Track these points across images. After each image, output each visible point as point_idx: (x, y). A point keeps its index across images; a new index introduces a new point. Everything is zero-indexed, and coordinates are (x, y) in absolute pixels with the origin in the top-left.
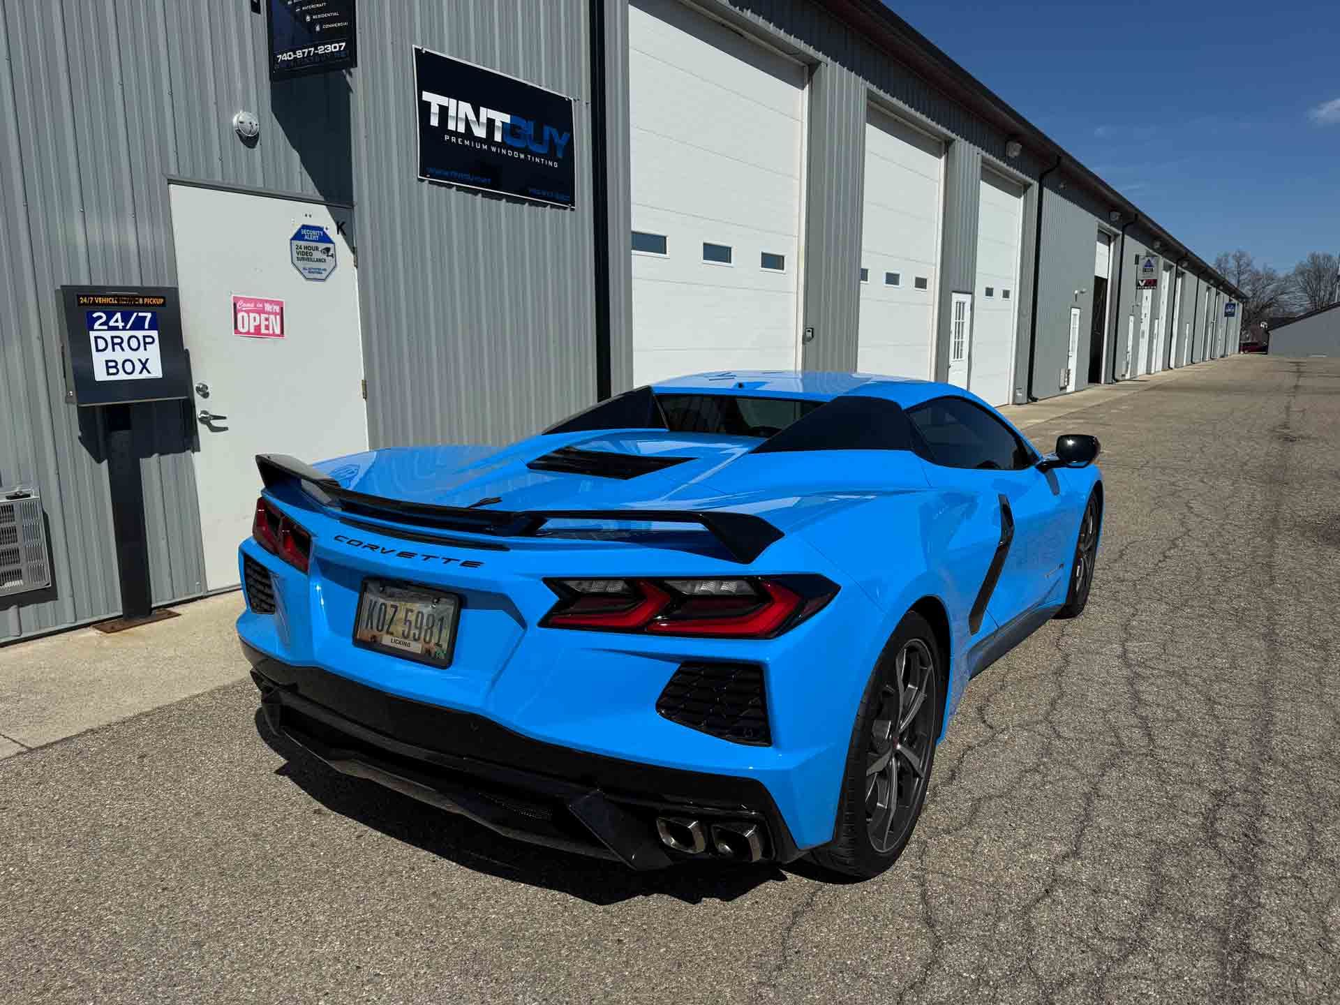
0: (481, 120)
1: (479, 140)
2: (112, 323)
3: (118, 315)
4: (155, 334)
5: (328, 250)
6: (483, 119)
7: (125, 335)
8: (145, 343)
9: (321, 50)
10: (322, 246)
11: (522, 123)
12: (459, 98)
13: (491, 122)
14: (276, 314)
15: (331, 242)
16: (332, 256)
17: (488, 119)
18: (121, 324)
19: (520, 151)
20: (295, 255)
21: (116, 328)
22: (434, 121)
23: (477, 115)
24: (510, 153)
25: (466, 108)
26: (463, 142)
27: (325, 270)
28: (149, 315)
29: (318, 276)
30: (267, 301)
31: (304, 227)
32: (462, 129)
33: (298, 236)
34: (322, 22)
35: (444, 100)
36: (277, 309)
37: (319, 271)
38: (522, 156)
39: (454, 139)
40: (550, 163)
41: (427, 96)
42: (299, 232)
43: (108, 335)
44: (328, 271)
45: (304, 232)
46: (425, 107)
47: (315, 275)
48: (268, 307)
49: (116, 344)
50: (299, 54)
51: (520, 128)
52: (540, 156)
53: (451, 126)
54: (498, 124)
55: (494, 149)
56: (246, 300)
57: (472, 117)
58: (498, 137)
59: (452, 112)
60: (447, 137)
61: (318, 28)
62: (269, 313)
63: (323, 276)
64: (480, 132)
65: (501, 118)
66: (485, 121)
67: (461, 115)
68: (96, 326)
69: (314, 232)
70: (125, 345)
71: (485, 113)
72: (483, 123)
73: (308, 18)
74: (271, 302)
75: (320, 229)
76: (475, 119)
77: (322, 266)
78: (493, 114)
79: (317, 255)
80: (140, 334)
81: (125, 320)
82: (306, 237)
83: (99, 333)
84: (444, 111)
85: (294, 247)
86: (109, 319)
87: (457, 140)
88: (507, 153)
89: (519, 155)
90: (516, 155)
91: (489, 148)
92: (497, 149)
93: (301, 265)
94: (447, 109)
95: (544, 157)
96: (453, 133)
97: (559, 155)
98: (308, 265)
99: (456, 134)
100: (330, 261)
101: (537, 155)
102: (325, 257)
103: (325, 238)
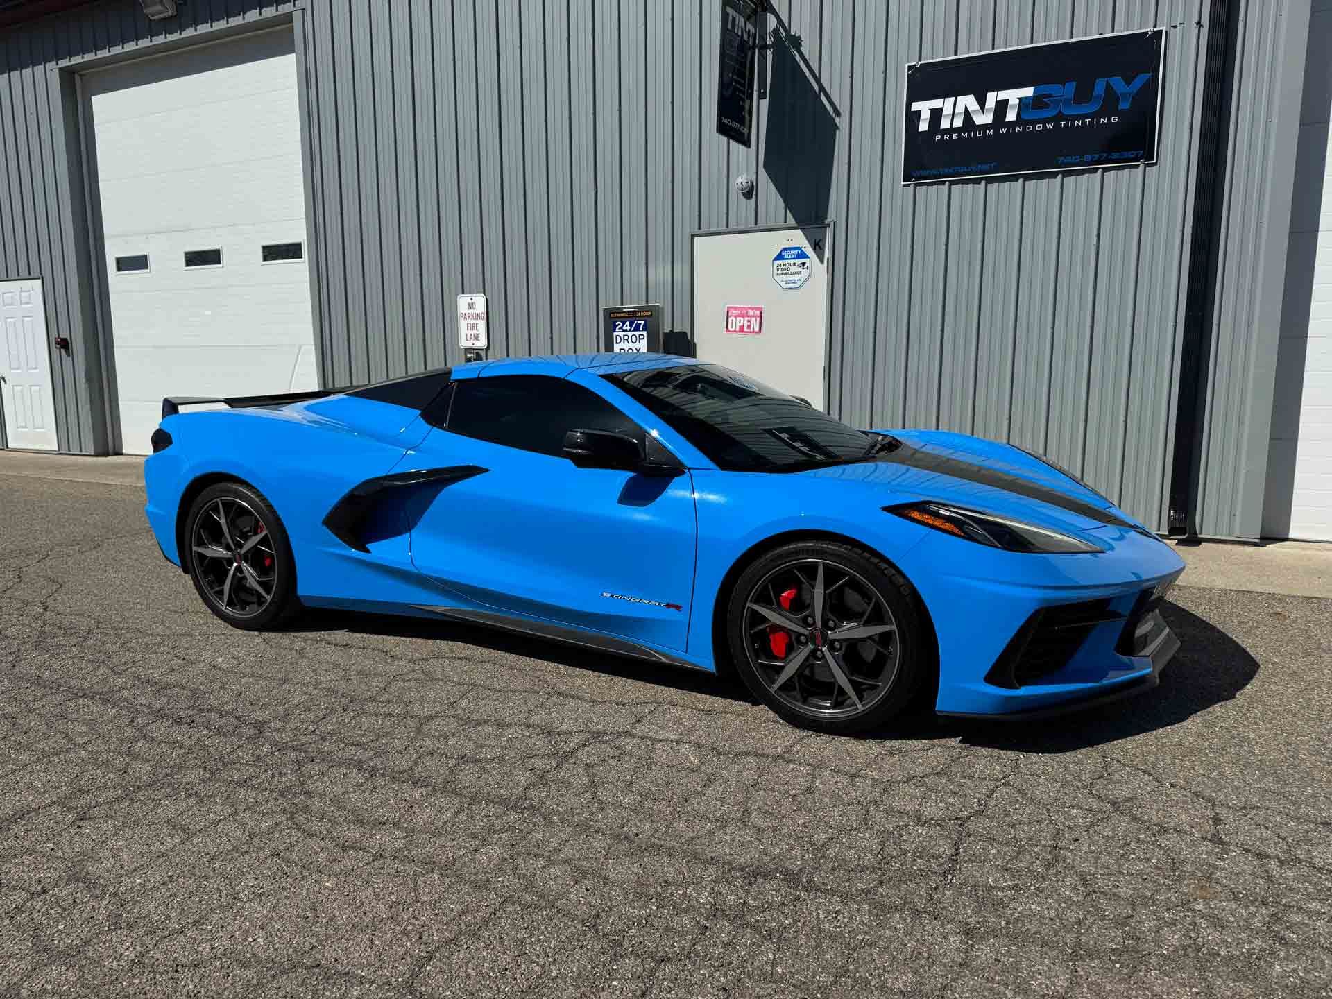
0: (987, 106)
1: (984, 127)
2: (624, 328)
3: (628, 323)
4: (645, 333)
5: (804, 264)
6: (989, 104)
7: (630, 334)
8: (640, 339)
10: (799, 261)
11: (1054, 89)
12: (956, 93)
14: (756, 317)
15: (807, 257)
16: (807, 268)
17: (997, 102)
18: (628, 328)
19: (1045, 121)
20: (776, 272)
21: (626, 330)
22: (923, 127)
24: (1029, 128)
25: (968, 101)
26: (960, 136)
27: (800, 280)
28: (643, 322)
30: (750, 308)
31: (785, 249)
32: (958, 123)
33: (780, 257)
35: (936, 104)
36: (758, 313)
37: (794, 282)
38: (1050, 126)
40: (1104, 121)
41: (916, 106)
42: (780, 253)
43: (622, 334)
44: (802, 280)
45: (784, 253)
46: (913, 118)
47: (792, 286)
48: (751, 313)
49: (626, 339)
52: (1083, 117)
53: (945, 124)
54: (1012, 102)
55: (1003, 131)
56: (735, 309)
57: (973, 107)
58: (1011, 116)
59: (947, 111)
60: (938, 137)
62: (751, 316)
63: (796, 286)
64: (984, 119)
65: (1013, 96)
66: (993, 105)
67: (960, 109)
68: (617, 330)
69: (792, 252)
70: (630, 340)
71: (994, 97)
72: (989, 109)
74: (752, 309)
75: (799, 248)
76: (978, 108)
77: (796, 277)
78: (1003, 95)
79: (793, 269)
80: (637, 333)
81: (631, 326)
82: (786, 257)
83: (618, 333)
84: (936, 114)
86: (623, 325)
87: (951, 137)
88: (1024, 129)
89: (1044, 127)
90: (1039, 127)
91: (996, 132)
92: (1008, 130)
93: (779, 278)
94: (941, 110)
95: (1091, 116)
96: (945, 131)
97: (1124, 105)
98: (785, 277)
99: (951, 130)
100: (805, 272)
101: (1078, 117)
102: (800, 269)
103: (802, 255)
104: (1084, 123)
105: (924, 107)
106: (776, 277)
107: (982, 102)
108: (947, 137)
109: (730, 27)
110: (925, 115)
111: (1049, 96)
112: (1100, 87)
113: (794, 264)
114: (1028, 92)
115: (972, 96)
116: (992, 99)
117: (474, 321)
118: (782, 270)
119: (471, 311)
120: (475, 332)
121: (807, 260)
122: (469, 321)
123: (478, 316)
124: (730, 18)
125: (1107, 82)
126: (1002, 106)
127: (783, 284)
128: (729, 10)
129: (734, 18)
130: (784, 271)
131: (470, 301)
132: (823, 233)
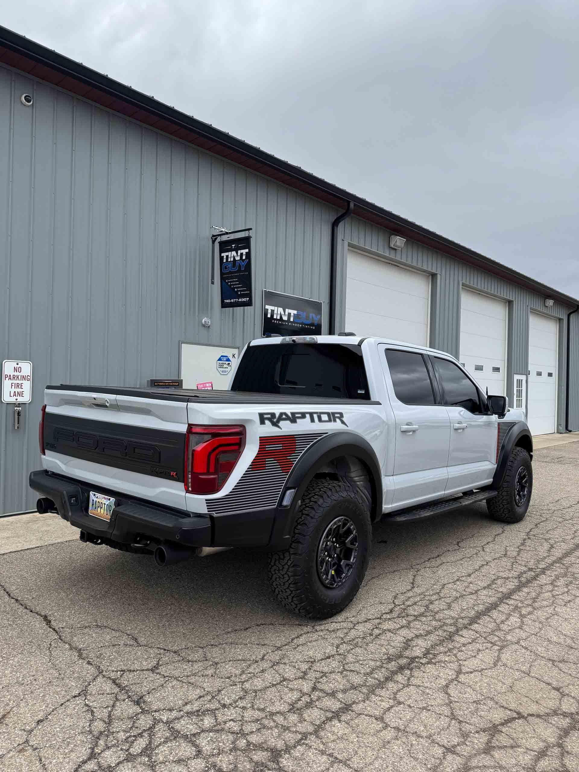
1: (285, 321)
5: (229, 364)
6: (287, 313)
9: (240, 300)
10: (227, 362)
11: (301, 313)
13: (289, 314)
14: (210, 387)
19: (300, 324)
20: (218, 366)
22: (269, 316)
23: (285, 312)
24: (296, 325)
25: (281, 310)
26: (279, 322)
29: (225, 373)
30: (207, 383)
31: (222, 356)
32: (279, 318)
33: (220, 360)
34: (241, 291)
35: (272, 308)
36: (210, 385)
37: (225, 372)
38: (301, 326)
39: (275, 322)
40: (312, 327)
41: (267, 307)
42: (220, 358)
45: (222, 358)
48: (207, 385)
50: (232, 301)
51: (300, 315)
52: (307, 325)
53: (275, 317)
54: (292, 314)
55: (290, 324)
57: (282, 313)
58: (292, 320)
59: (275, 312)
60: (273, 321)
61: (239, 293)
62: (208, 387)
63: (227, 373)
64: (285, 318)
65: (293, 312)
67: (279, 313)
69: (225, 358)
71: (287, 311)
72: (286, 315)
73: (236, 290)
74: (209, 383)
75: (227, 356)
76: (283, 313)
77: (226, 370)
78: (290, 311)
79: (225, 366)
84: (273, 311)
87: (277, 322)
91: (288, 324)
93: (220, 369)
98: (222, 369)
99: (276, 319)
100: (230, 368)
102: (228, 366)
103: (228, 360)
105: (269, 308)
106: (218, 368)
110: (269, 311)
113: (225, 363)
114: (295, 312)
117: (20, 382)
119: (18, 374)
120: (19, 390)
121: (230, 362)
122: (14, 382)
123: (24, 378)
125: (312, 315)
127: (221, 372)
130: (221, 366)
131: (16, 366)
132: (236, 351)
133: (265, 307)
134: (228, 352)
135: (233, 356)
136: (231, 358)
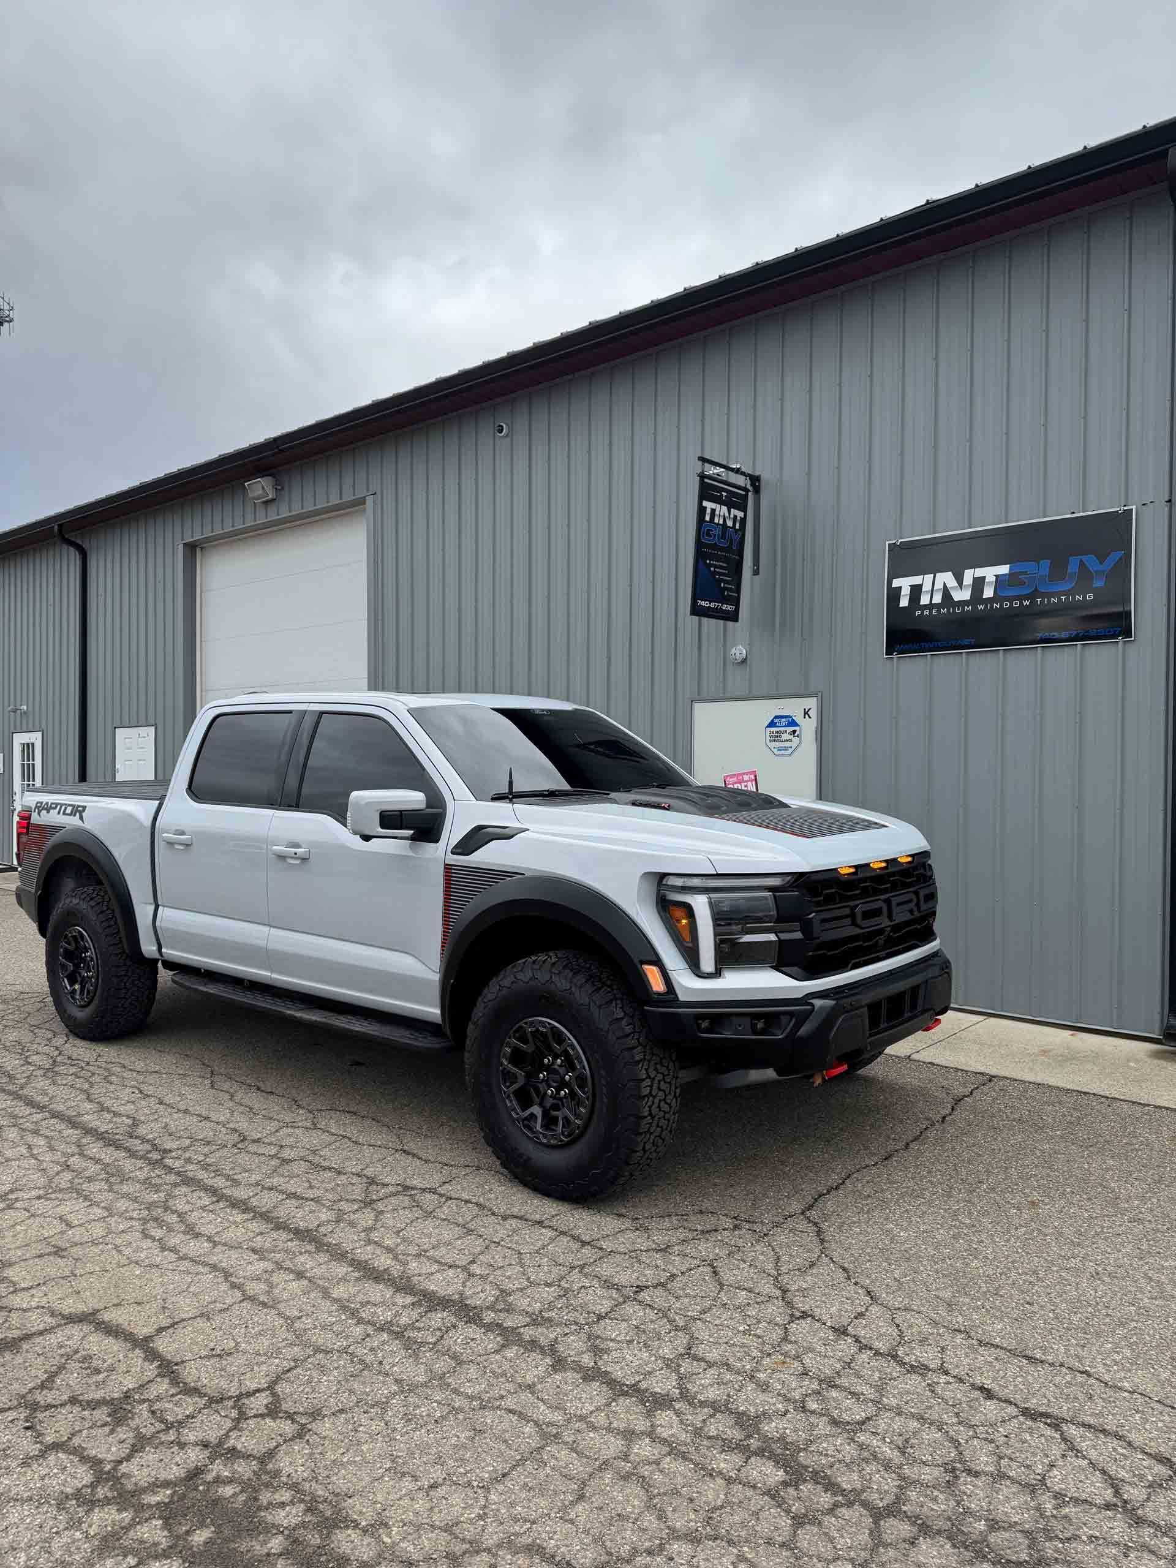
0: (964, 583)
1: (963, 603)
5: (794, 732)
6: (967, 581)
10: (790, 729)
11: (1029, 567)
12: (935, 571)
14: (752, 781)
17: (974, 579)
19: (1021, 598)
20: (769, 738)
22: (904, 602)
24: (1006, 605)
25: (946, 578)
26: (938, 611)
30: (744, 774)
31: (776, 717)
32: (938, 599)
33: (772, 724)
35: (916, 580)
36: (752, 777)
37: (786, 749)
38: (1026, 603)
40: (1080, 597)
41: (896, 583)
42: (772, 721)
45: (776, 721)
46: (894, 594)
47: (784, 752)
48: (746, 778)
52: (1058, 594)
53: (925, 600)
54: (989, 579)
55: (981, 607)
56: (732, 776)
57: (951, 584)
58: (988, 593)
59: (927, 587)
60: (918, 613)
62: (747, 781)
63: (788, 752)
64: (962, 595)
65: (990, 573)
66: (970, 582)
67: (939, 585)
69: (784, 720)
72: (968, 586)
74: (747, 773)
75: (790, 716)
76: (956, 585)
77: (788, 744)
78: (980, 572)
79: (785, 736)
84: (916, 590)
85: (768, 733)
87: (931, 613)
88: (1001, 606)
89: (1021, 603)
90: (1016, 604)
91: (975, 608)
92: (986, 606)
93: (772, 745)
94: (921, 585)
95: (1067, 593)
96: (925, 607)
97: (1098, 584)
98: (777, 744)
99: (931, 606)
100: (796, 740)
101: (1053, 595)
102: (791, 737)
103: (793, 723)
104: (1060, 600)
105: (904, 584)
106: (768, 744)
107: (959, 579)
108: (927, 612)
109: (707, 518)
110: (906, 591)
111: (1025, 573)
112: (1073, 566)
113: (786, 731)
114: (1004, 569)
115: (950, 573)
116: (969, 575)
118: (774, 737)
121: (796, 728)
124: (708, 511)
125: (1081, 561)
126: (979, 583)
127: (775, 751)
128: (705, 503)
129: (713, 511)
130: (776, 738)
132: (811, 703)
133: (890, 583)
134: (793, 707)
135: (806, 713)
136: (799, 719)
